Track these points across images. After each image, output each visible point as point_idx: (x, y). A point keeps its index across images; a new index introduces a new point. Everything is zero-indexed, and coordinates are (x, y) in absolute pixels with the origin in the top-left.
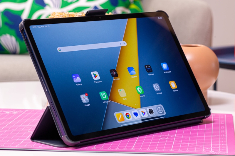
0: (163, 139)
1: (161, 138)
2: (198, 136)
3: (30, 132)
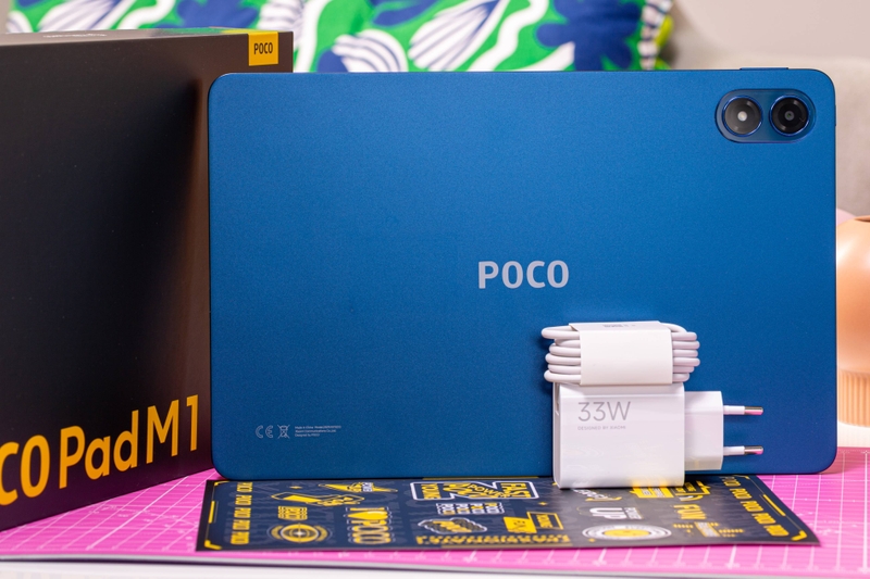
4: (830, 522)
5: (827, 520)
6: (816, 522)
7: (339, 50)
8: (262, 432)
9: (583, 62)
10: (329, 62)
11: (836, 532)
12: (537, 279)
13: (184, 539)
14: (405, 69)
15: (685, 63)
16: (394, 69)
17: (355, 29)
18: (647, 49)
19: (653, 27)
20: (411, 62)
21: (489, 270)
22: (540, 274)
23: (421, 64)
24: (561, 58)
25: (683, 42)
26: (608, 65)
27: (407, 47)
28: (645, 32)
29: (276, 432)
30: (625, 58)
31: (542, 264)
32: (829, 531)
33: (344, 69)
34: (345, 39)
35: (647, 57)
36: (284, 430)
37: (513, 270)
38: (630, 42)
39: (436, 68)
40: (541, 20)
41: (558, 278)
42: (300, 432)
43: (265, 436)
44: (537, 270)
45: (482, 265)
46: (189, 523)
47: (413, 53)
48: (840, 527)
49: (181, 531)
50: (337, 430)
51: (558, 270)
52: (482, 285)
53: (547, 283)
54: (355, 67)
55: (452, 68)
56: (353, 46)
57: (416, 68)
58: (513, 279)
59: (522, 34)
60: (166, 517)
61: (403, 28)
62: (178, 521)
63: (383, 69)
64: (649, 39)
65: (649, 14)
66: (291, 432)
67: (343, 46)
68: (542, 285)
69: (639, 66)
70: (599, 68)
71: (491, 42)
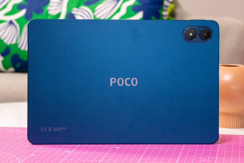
0: (204, 160)
1: (202, 159)
2: (240, 158)
3: (68, 152)
4: (206, 157)
5: (205, 156)
6: (202, 157)
7: (73, 12)
8: (43, 129)
9: (146, 17)
10: (70, 16)
11: (207, 160)
12: (128, 83)
13: (9, 160)
14: (93, 18)
15: (178, 18)
16: (90, 19)
17: (78, 6)
18: (165, 13)
19: (167, 7)
20: (95, 16)
21: (113, 80)
22: (129, 82)
23: (98, 17)
24: (139, 16)
25: (178, 11)
26: (153, 18)
27: (93, 11)
28: (165, 8)
29: (47, 129)
30: (158, 16)
31: (129, 79)
32: (205, 160)
33: (74, 18)
34: (75, 9)
35: (165, 16)
36: (50, 129)
37: (120, 81)
38: (160, 11)
39: (102, 18)
40: (134, 4)
41: (134, 83)
42: (55, 130)
43: (44, 131)
44: (128, 80)
45: (111, 79)
46: (12, 155)
47: (95, 13)
48: (209, 159)
49: (9, 158)
50: (66, 129)
51: (134, 80)
52: (111, 85)
53: (131, 84)
54: (78, 18)
55: (107, 18)
56: (77, 11)
57: (96, 18)
58: (121, 83)
59: (128, 8)
60: (5, 153)
61: (92, 6)
62: (9, 154)
63: (86, 18)
64: (166, 10)
65: (166, 3)
66: (52, 129)
67: (75, 11)
68: (129, 85)
69: (163, 18)
70: (150, 19)
71: (118, 10)
